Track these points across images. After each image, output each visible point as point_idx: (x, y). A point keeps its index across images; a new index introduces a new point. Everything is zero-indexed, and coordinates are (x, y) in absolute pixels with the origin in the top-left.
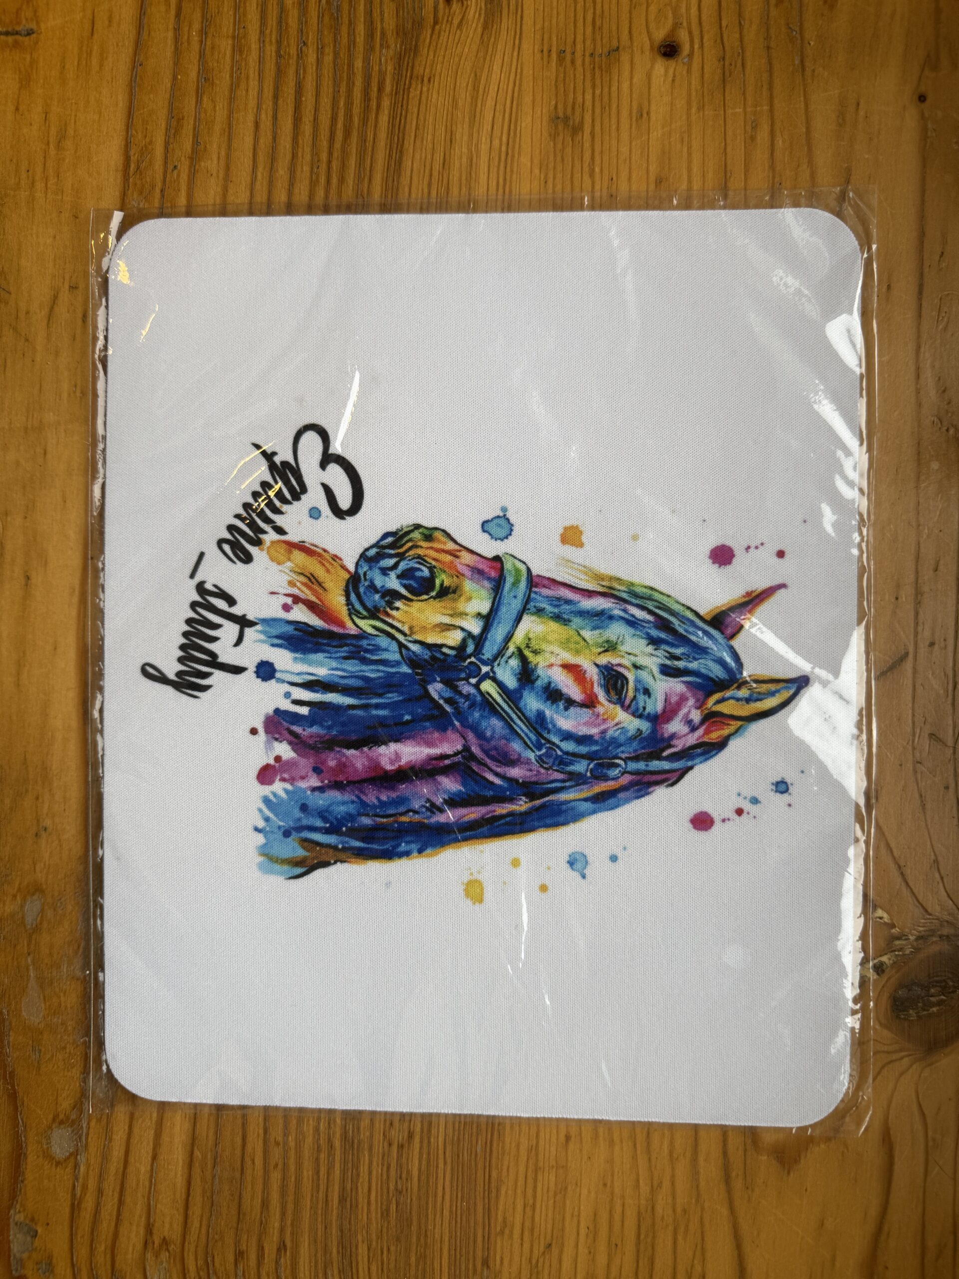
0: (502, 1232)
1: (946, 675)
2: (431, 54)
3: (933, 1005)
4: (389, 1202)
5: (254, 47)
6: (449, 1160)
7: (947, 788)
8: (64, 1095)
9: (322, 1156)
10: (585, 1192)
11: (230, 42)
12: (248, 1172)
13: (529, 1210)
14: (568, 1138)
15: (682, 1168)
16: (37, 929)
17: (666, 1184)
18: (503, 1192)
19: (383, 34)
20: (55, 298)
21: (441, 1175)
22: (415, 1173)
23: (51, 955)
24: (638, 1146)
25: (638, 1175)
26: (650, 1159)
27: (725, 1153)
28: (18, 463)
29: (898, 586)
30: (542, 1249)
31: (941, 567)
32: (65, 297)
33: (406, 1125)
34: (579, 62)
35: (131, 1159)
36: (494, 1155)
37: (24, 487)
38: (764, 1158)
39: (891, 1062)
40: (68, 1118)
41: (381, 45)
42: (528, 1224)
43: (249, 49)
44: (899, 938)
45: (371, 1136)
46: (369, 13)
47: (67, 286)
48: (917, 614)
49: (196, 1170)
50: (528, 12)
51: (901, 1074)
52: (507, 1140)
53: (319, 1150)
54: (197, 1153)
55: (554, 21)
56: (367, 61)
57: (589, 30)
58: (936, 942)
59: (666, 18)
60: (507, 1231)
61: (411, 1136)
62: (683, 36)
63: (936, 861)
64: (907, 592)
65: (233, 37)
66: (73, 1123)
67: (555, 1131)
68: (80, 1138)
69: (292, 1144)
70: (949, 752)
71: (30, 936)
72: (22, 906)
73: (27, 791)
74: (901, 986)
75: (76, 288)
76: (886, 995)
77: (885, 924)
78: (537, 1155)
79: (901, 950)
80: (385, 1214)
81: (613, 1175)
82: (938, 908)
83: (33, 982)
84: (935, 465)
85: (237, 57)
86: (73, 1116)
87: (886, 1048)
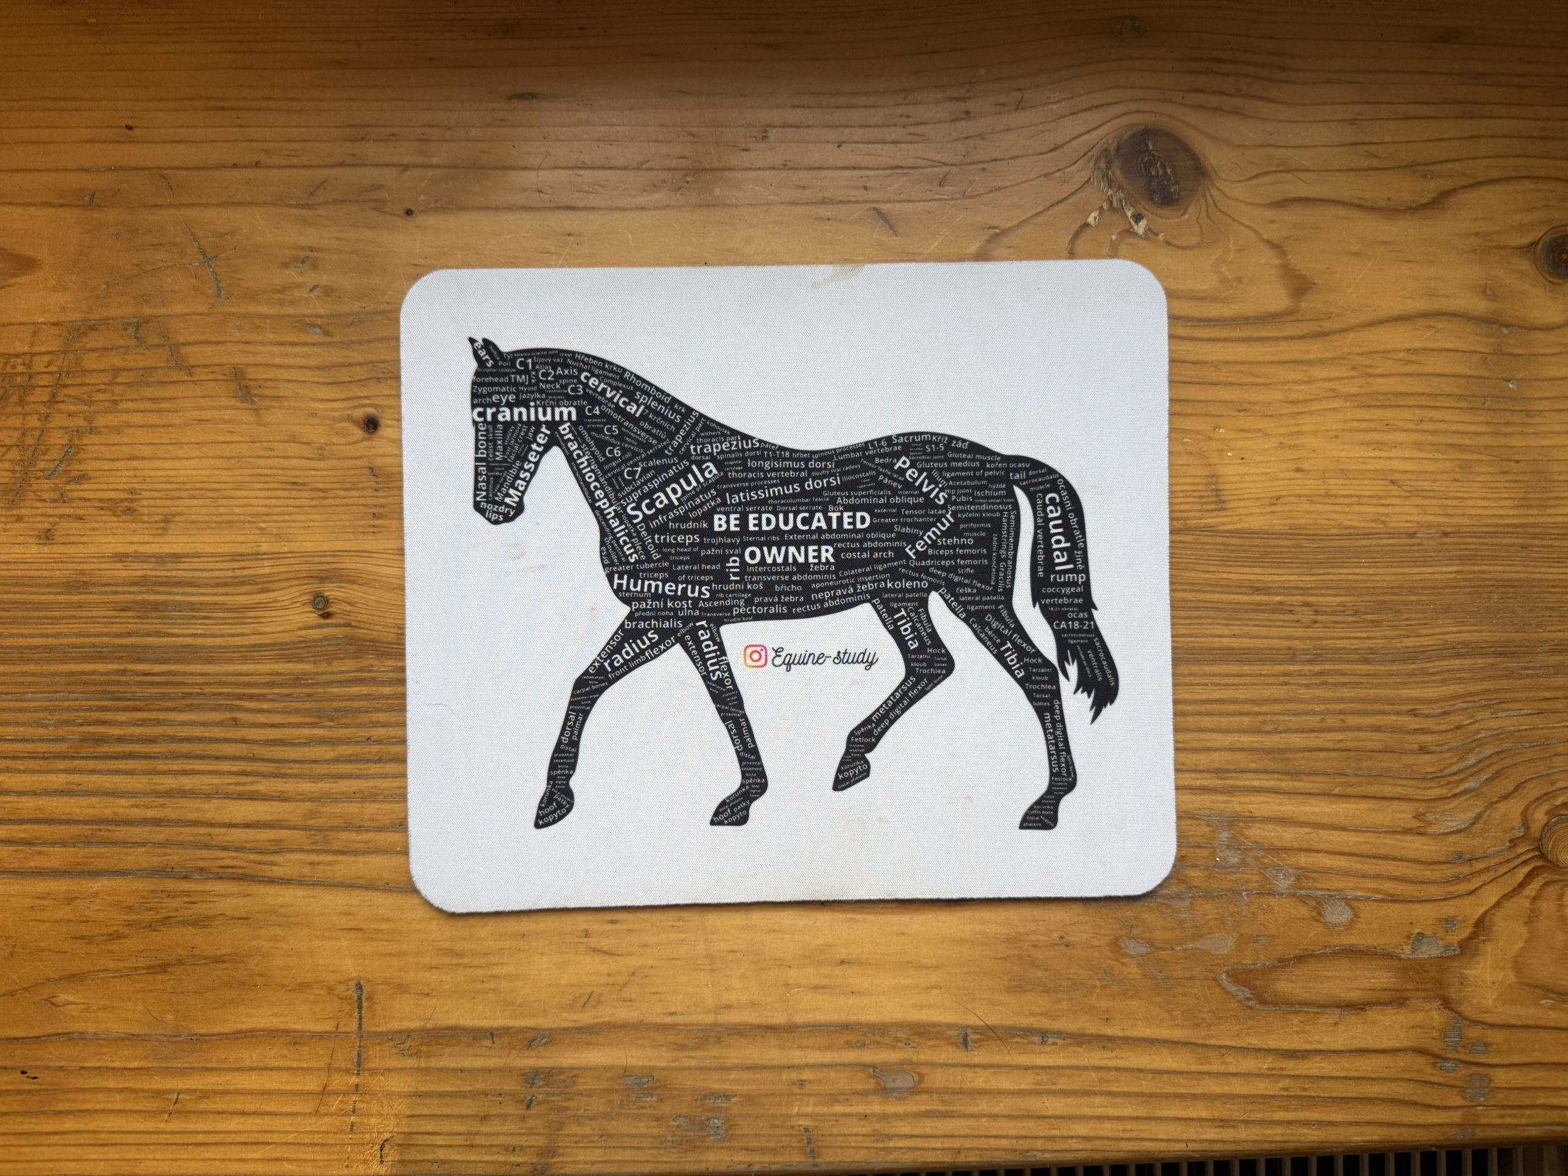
0: (1383, 523)
1: (890, 176)
2: (377, 628)
3: (1165, 172)
4: (1365, 621)
5: (371, 783)
6: (1327, 570)
7: (984, 170)
8: (1295, 912)
9: (1330, 680)
10: (1344, 454)
11: (367, 805)
12: (1349, 745)
13: (1363, 501)
14: (1298, 470)
15: (1317, 373)
16: (1151, 943)
17: (1331, 385)
18: (1349, 523)
19: (361, 670)
20: (596, 951)
21: (1339, 577)
22: (1339, 599)
23: (1173, 929)
24: (1300, 410)
25: (1325, 410)
26: (1312, 400)
27: (1302, 337)
28: (742, 976)
29: (819, 219)
30: (1396, 488)
31: (802, 184)
32: (593, 942)
33: (1297, 609)
34: (382, 501)
35: (1347, 850)
36: (1318, 532)
37: (763, 969)
38: (1303, 305)
39: (1215, 204)
40: (1315, 908)
41: (370, 671)
42: (1375, 501)
43: (374, 787)
44: (1111, 203)
45: (1309, 638)
46: (341, 683)
47: (585, 940)
48: (841, 202)
49: (1352, 791)
50: (339, 546)
51: (1225, 195)
52: (1304, 521)
53: (1325, 684)
54: (1336, 791)
55: (347, 523)
56: (383, 683)
57: (355, 493)
58: (1113, 173)
59: (343, 428)
60: (1383, 518)
61: (1307, 604)
62: (359, 413)
63: (1046, 175)
64: (824, 211)
65: (363, 802)
66: (1317, 903)
67: (1293, 482)
68: (1331, 896)
69: (1322, 707)
70: (955, 170)
71: (1158, 948)
72: (1131, 957)
73: (1029, 956)
74: (1151, 199)
75: (587, 931)
76: (1160, 211)
77: (1100, 214)
78: (1315, 496)
79: (1121, 201)
80: (1376, 623)
81: (1328, 431)
82: (1083, 173)
83: (1199, 944)
84: (717, 192)
85: (381, 798)
86: (1314, 903)
87: (1204, 208)
